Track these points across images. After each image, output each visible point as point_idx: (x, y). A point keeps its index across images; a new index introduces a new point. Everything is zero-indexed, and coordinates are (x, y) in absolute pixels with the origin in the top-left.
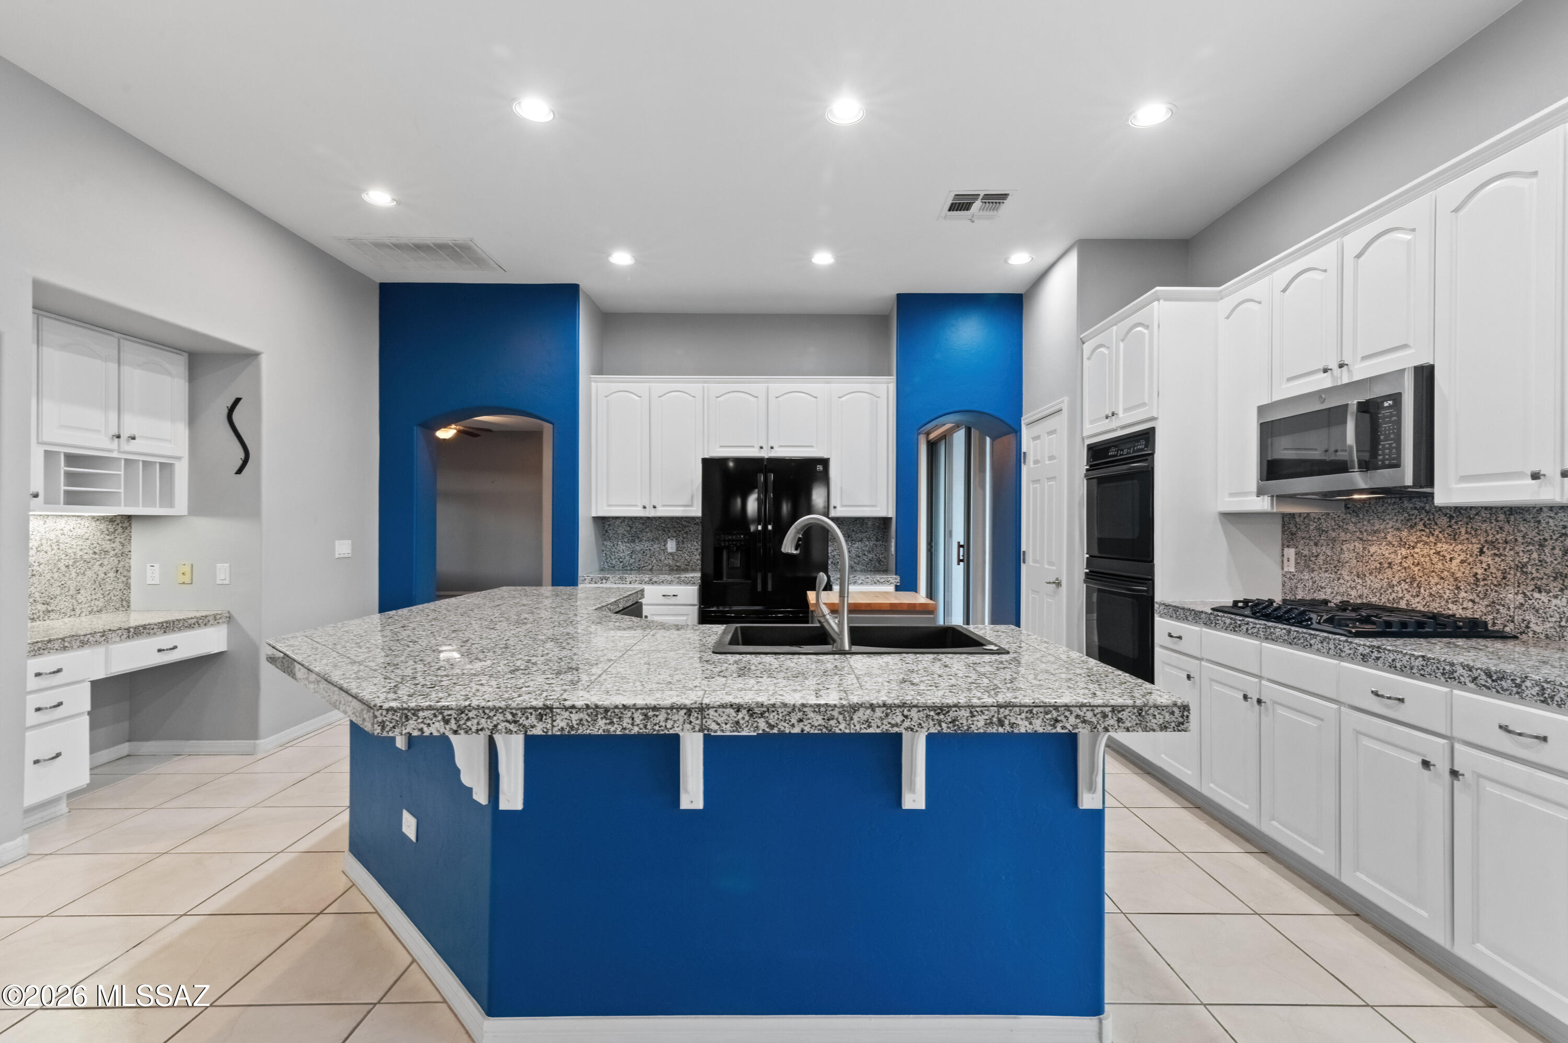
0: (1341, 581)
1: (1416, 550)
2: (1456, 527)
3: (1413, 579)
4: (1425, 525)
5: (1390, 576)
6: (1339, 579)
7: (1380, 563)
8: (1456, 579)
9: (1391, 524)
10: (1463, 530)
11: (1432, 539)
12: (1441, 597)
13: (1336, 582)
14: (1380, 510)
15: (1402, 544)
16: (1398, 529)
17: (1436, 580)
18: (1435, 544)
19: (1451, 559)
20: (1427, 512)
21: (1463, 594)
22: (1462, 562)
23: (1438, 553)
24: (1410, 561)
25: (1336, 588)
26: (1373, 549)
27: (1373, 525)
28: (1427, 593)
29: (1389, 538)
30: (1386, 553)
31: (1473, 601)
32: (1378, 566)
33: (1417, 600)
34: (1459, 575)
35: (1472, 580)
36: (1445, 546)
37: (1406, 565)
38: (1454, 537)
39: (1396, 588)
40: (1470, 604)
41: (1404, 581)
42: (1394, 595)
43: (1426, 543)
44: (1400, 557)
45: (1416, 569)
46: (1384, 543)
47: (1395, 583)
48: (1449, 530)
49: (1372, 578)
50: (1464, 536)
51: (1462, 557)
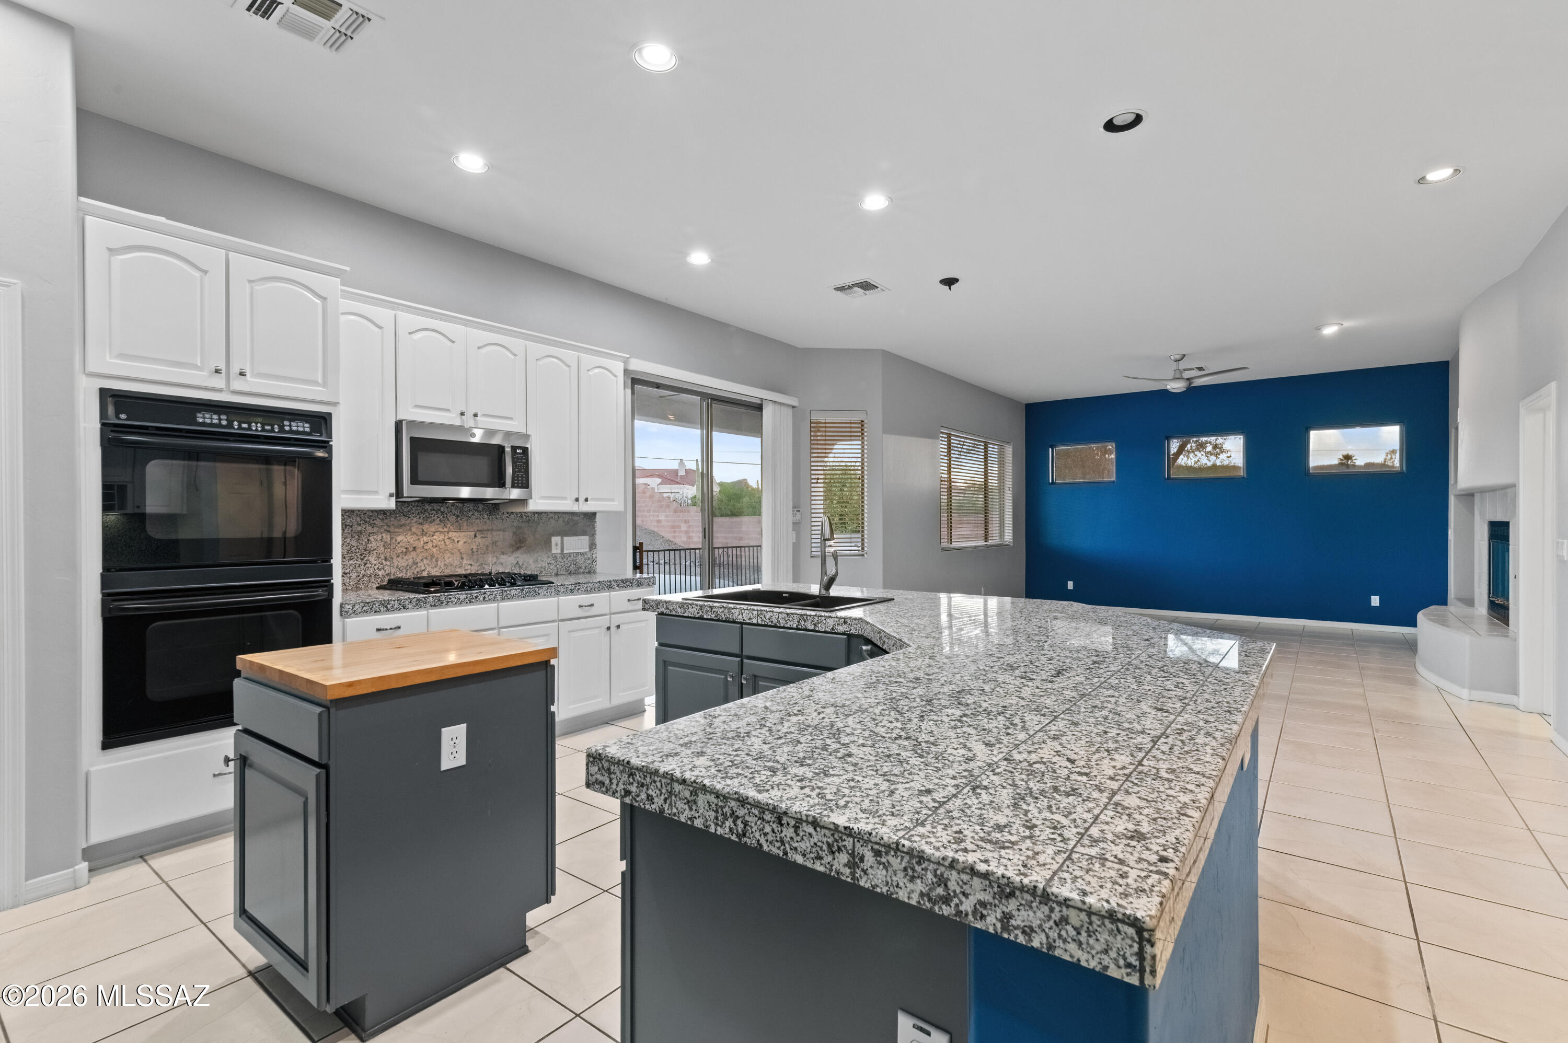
0: (368, 565)
1: (435, 537)
2: (460, 522)
3: (433, 556)
4: (440, 521)
5: (415, 557)
6: (365, 564)
7: (406, 548)
8: (461, 553)
9: (415, 520)
10: (465, 524)
11: (446, 530)
12: (451, 565)
13: (362, 567)
14: (406, 510)
15: (424, 533)
16: (421, 524)
17: (449, 555)
18: (448, 533)
19: (458, 542)
20: (443, 513)
21: (465, 562)
22: (465, 543)
23: (449, 538)
24: (430, 545)
25: (362, 572)
26: (399, 539)
27: (400, 520)
28: (443, 564)
29: (414, 530)
30: (412, 542)
31: (471, 565)
32: (405, 550)
33: (435, 569)
34: (462, 551)
35: (470, 552)
36: (455, 534)
37: (427, 548)
38: (460, 529)
39: (419, 564)
40: (469, 567)
41: (426, 558)
42: (418, 569)
43: (441, 532)
44: (422, 542)
45: (434, 550)
46: (409, 534)
47: (418, 561)
48: (457, 524)
49: (399, 559)
50: (465, 527)
51: (465, 540)
